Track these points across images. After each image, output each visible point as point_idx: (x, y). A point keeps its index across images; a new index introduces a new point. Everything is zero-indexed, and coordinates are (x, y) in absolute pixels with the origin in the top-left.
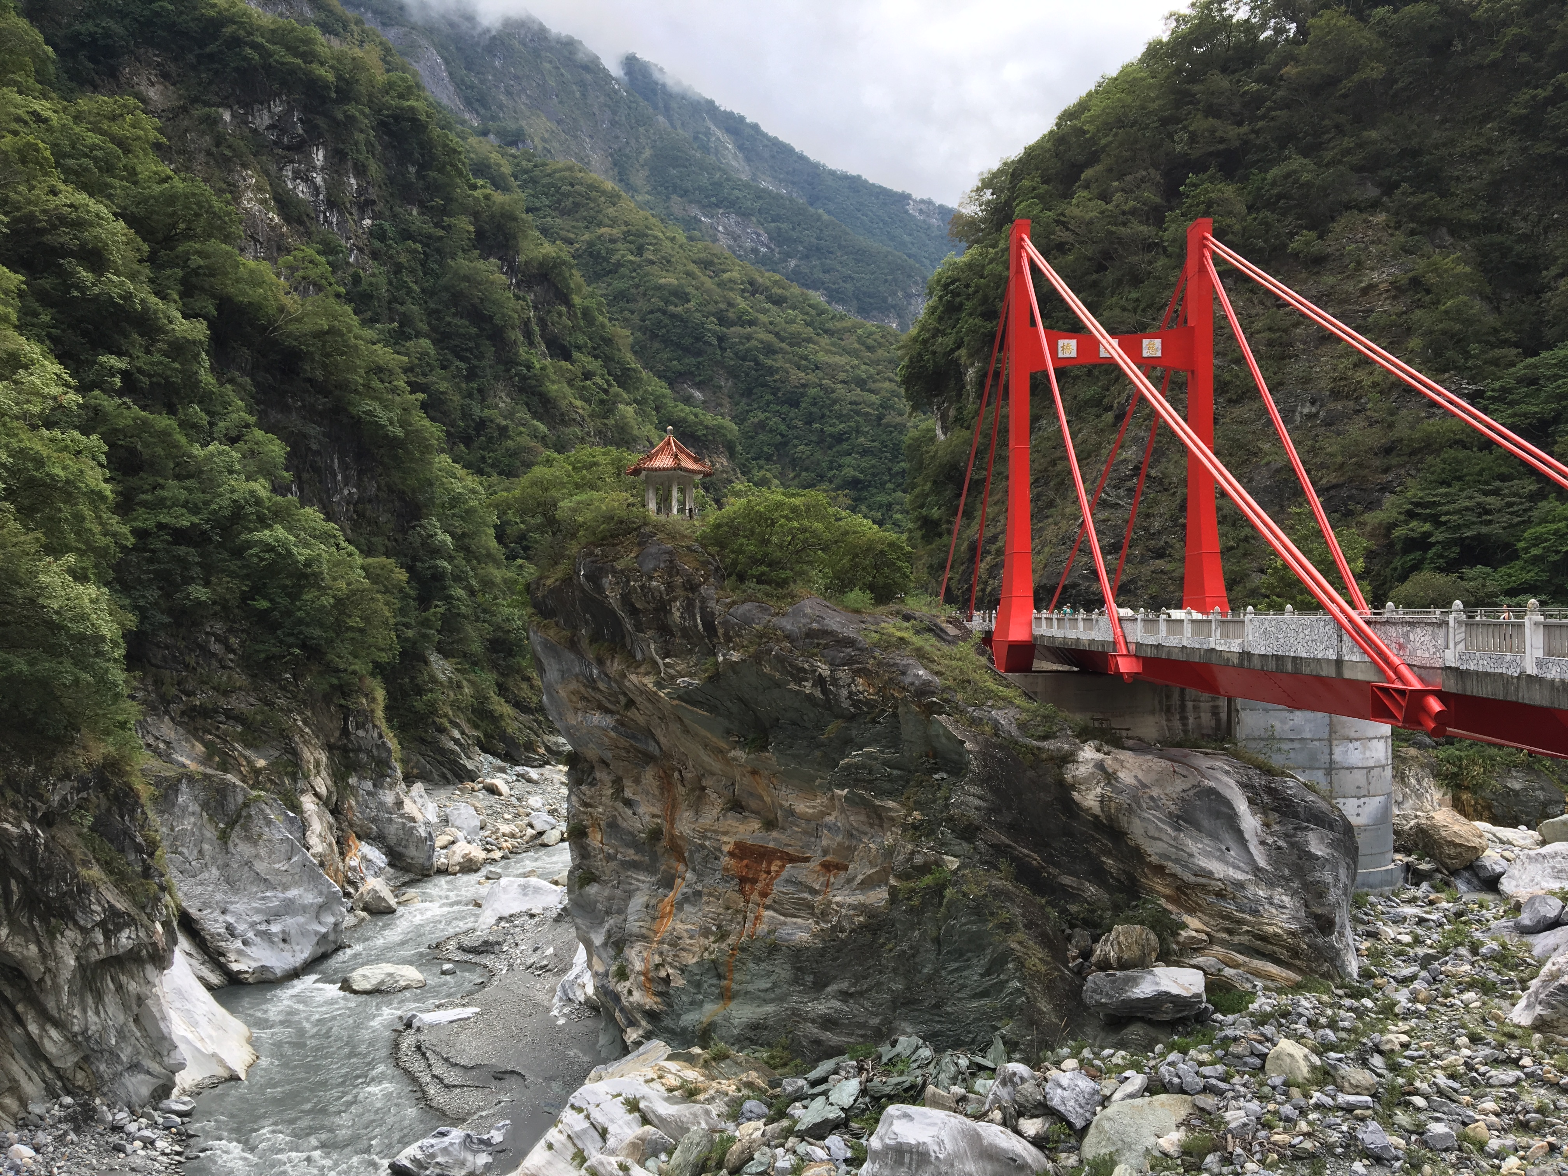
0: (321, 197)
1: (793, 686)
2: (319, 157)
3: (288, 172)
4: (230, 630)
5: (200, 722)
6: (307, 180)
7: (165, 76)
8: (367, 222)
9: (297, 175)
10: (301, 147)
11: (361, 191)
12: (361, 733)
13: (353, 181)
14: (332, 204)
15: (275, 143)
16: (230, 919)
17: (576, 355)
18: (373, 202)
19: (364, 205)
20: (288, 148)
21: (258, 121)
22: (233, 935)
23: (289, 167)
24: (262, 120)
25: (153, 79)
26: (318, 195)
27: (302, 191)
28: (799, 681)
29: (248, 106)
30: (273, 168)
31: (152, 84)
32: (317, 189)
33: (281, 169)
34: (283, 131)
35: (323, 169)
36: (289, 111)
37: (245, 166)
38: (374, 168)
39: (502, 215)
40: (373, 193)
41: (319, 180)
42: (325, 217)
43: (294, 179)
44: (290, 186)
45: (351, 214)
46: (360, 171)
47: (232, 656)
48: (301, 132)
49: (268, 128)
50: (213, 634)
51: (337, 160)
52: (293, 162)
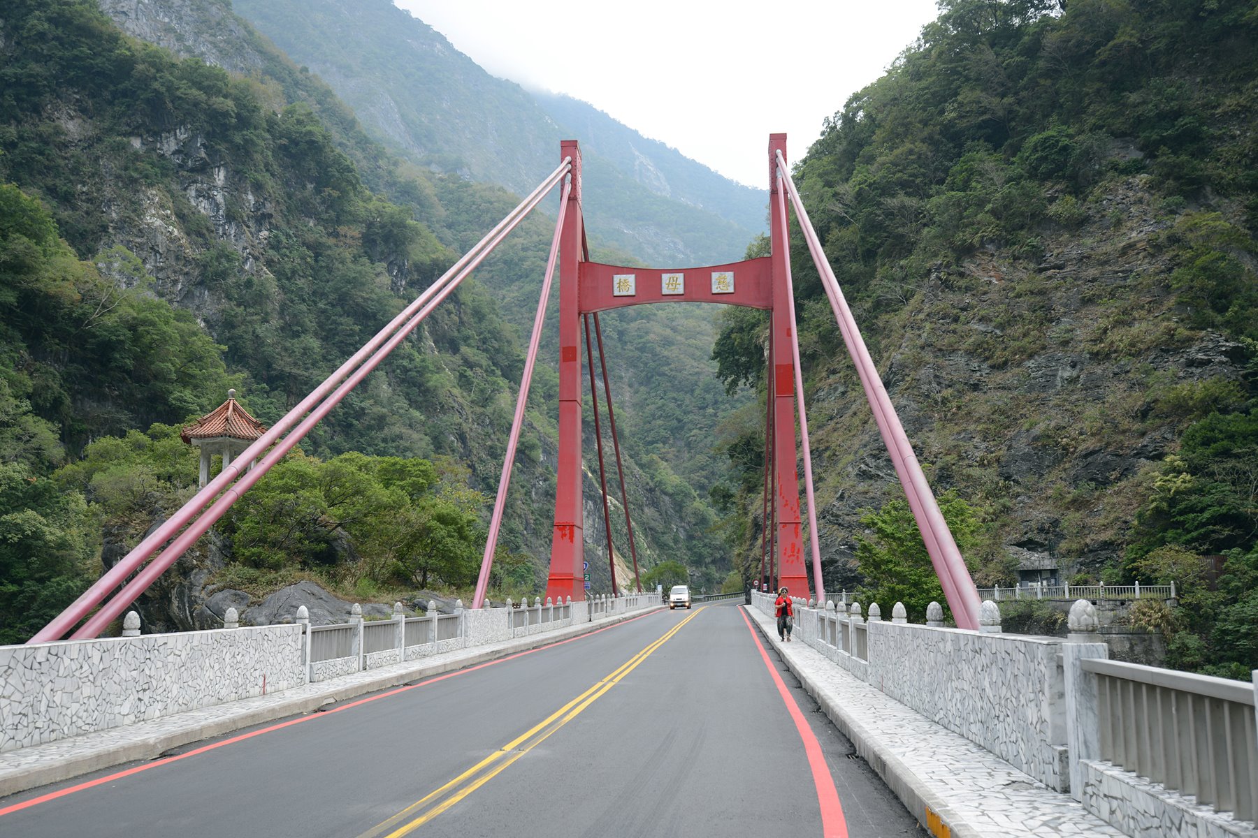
0: (221, 212)
2: (220, 177)
3: (192, 192)
6: (209, 198)
7: (83, 111)
8: (264, 234)
9: (200, 194)
10: (203, 169)
11: (258, 207)
13: (251, 197)
14: (230, 217)
15: (180, 166)
18: (271, 216)
19: (262, 219)
20: (192, 170)
21: (165, 147)
23: (193, 187)
24: (169, 146)
25: (72, 113)
26: (218, 211)
27: (204, 207)
29: (156, 134)
30: (177, 188)
31: (72, 118)
32: (217, 205)
33: (185, 189)
34: (188, 156)
35: (222, 188)
36: (193, 139)
37: (151, 185)
38: (271, 184)
39: (393, 224)
40: (269, 208)
41: (219, 198)
42: (224, 229)
43: (197, 197)
44: (193, 203)
45: (248, 227)
46: (258, 187)
48: (203, 155)
49: (174, 153)
51: (237, 180)
52: (195, 182)
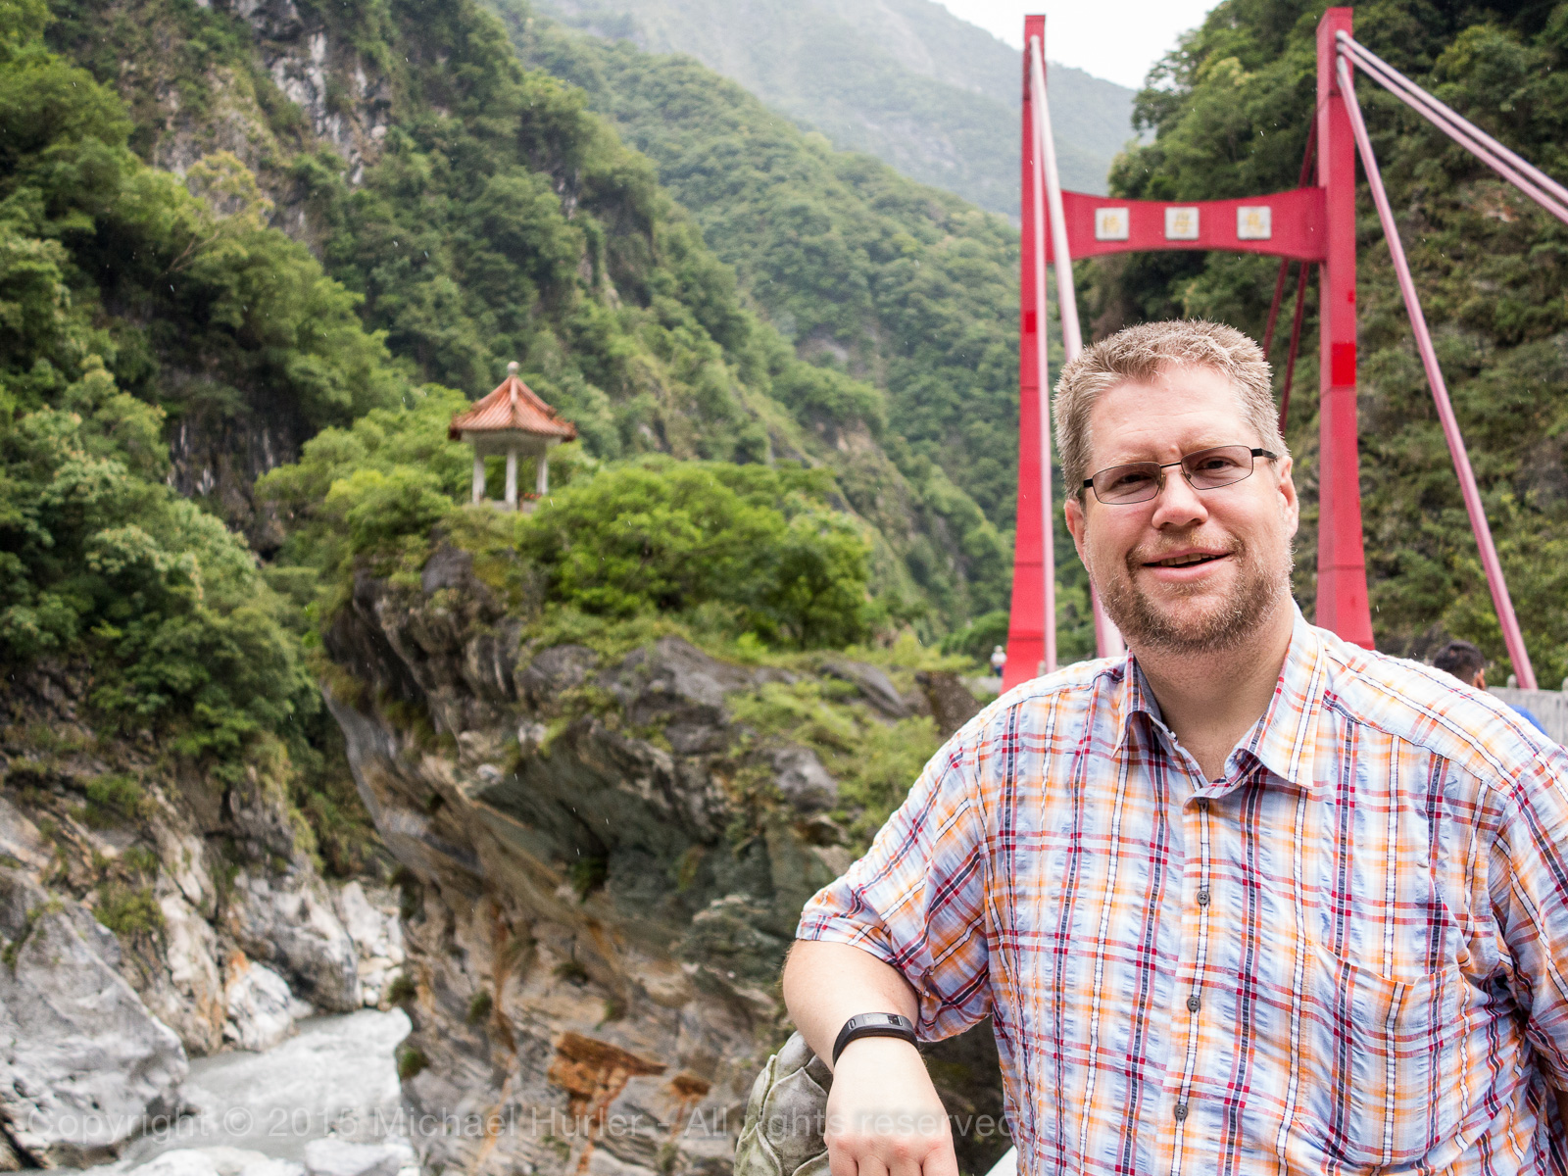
0: (320, 99)
1: (625, 787)
2: (318, 47)
3: (279, 71)
4: (71, 669)
5: (30, 792)
6: (302, 78)
8: (379, 130)
9: (291, 73)
10: (294, 36)
11: (371, 91)
12: (247, 814)
13: (360, 77)
15: (264, 33)
16: (19, 1072)
17: (657, 299)
18: (387, 105)
19: (376, 109)
20: (280, 38)
22: (23, 1095)
23: (281, 64)
26: (315, 96)
27: (296, 93)
28: (633, 777)
30: (259, 64)
32: (314, 91)
33: (270, 66)
34: (274, 17)
35: (322, 65)
37: (223, 63)
38: (388, 58)
39: (559, 115)
40: (386, 93)
41: (317, 78)
42: (324, 124)
43: (287, 77)
44: (281, 87)
45: (357, 120)
46: (371, 63)
47: (72, 704)
48: (295, 16)
50: (48, 674)
51: (343, 51)
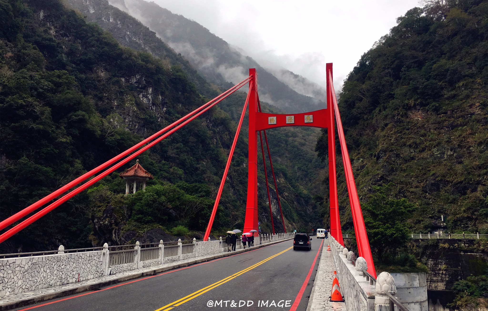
0: (151, 102)
2: (150, 90)
3: (141, 96)
6: (147, 97)
7: (106, 69)
8: (165, 109)
9: (144, 96)
10: (145, 88)
11: (163, 100)
13: (160, 97)
14: (153, 104)
15: (138, 87)
18: (167, 103)
19: (164, 104)
20: (141, 88)
21: (132, 81)
23: (141, 94)
24: (134, 80)
25: (103, 70)
26: (149, 102)
27: (145, 101)
29: (130, 77)
30: (136, 94)
31: (102, 72)
32: (149, 100)
33: (139, 95)
34: (140, 83)
35: (151, 94)
36: (141, 78)
37: (127, 94)
38: (167, 93)
40: (167, 101)
41: (150, 97)
42: (152, 108)
44: (141, 99)
45: (159, 107)
46: (163, 94)
48: (145, 83)
49: (135, 83)
51: (155, 92)
52: (142, 92)
